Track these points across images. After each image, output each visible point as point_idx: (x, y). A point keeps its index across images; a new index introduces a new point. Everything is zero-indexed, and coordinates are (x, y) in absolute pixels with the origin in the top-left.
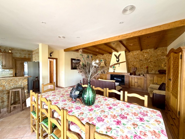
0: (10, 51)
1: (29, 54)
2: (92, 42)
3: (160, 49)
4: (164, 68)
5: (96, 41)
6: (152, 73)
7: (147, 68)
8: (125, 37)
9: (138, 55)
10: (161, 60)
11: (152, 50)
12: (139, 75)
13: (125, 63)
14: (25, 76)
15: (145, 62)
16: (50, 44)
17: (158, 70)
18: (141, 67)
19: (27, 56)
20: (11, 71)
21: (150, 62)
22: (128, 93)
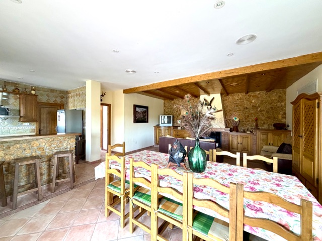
0: (33, 92)
1: (62, 97)
2: (175, 80)
3: (275, 92)
4: (282, 120)
5: (182, 79)
6: (263, 128)
7: (257, 120)
8: (230, 73)
9: (242, 100)
10: (278, 109)
11: (263, 93)
12: (244, 132)
13: (222, 112)
14: (58, 134)
15: (252, 112)
16: (105, 81)
17: (273, 124)
18: (246, 119)
19: (59, 101)
20: (33, 125)
21: (261, 111)
22: (248, 155)
